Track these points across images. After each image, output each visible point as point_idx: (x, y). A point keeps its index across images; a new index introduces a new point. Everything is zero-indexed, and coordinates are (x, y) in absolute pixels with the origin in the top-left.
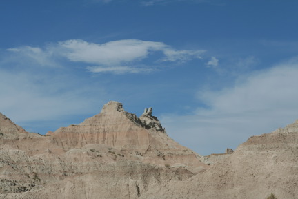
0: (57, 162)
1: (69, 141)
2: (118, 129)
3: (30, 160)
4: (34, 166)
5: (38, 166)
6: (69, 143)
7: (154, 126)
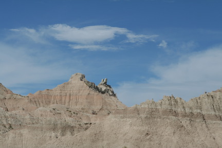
0: (28, 117)
1: (44, 101)
2: (80, 94)
3: (7, 115)
4: (9, 119)
5: (13, 120)
6: (44, 103)
7: (108, 92)
